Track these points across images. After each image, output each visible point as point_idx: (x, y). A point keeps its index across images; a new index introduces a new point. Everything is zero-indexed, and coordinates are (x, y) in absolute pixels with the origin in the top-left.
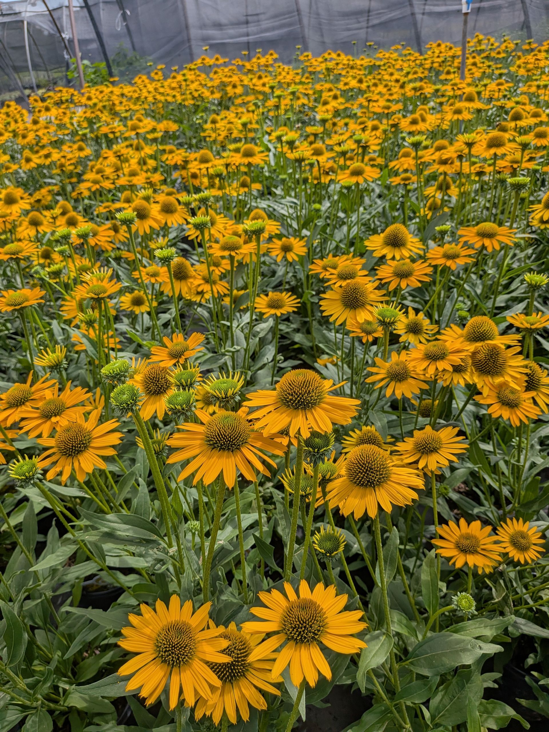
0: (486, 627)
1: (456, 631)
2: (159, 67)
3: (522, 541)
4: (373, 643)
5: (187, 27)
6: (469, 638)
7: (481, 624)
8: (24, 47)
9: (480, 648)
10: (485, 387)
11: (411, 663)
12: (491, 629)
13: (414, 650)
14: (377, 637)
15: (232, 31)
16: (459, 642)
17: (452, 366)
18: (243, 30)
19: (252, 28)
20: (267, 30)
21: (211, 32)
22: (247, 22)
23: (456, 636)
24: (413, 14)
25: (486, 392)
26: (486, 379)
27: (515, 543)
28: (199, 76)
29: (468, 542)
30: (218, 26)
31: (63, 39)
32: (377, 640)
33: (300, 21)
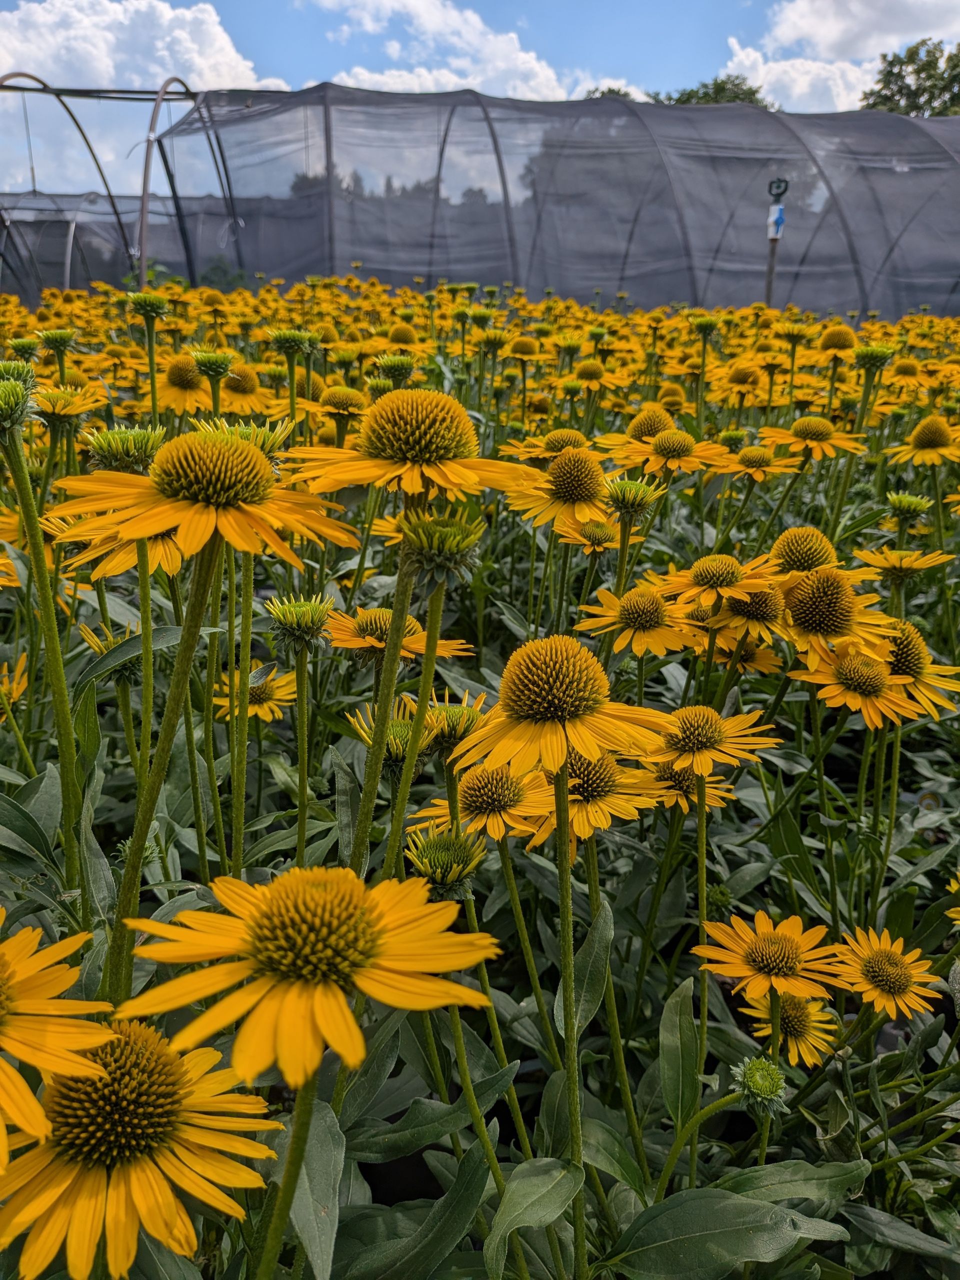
0: (807, 1180)
1: (737, 1188)
2: (275, 282)
3: (891, 970)
4: (535, 1180)
5: (331, 239)
6: (765, 1203)
7: (795, 1173)
8: (62, 264)
9: (794, 1225)
10: (811, 654)
11: (625, 1261)
12: (820, 1187)
13: (634, 1229)
14: (546, 1171)
15: (403, 255)
16: (741, 1211)
17: (749, 594)
18: (424, 255)
19: (437, 255)
20: (458, 261)
21: (371, 252)
22: (431, 246)
23: (738, 1199)
24: (690, 269)
25: (813, 662)
26: (812, 638)
27: (874, 975)
28: (338, 296)
29: (774, 948)
30: (382, 243)
31: (130, 257)
32: (546, 1177)
33: (514, 256)
